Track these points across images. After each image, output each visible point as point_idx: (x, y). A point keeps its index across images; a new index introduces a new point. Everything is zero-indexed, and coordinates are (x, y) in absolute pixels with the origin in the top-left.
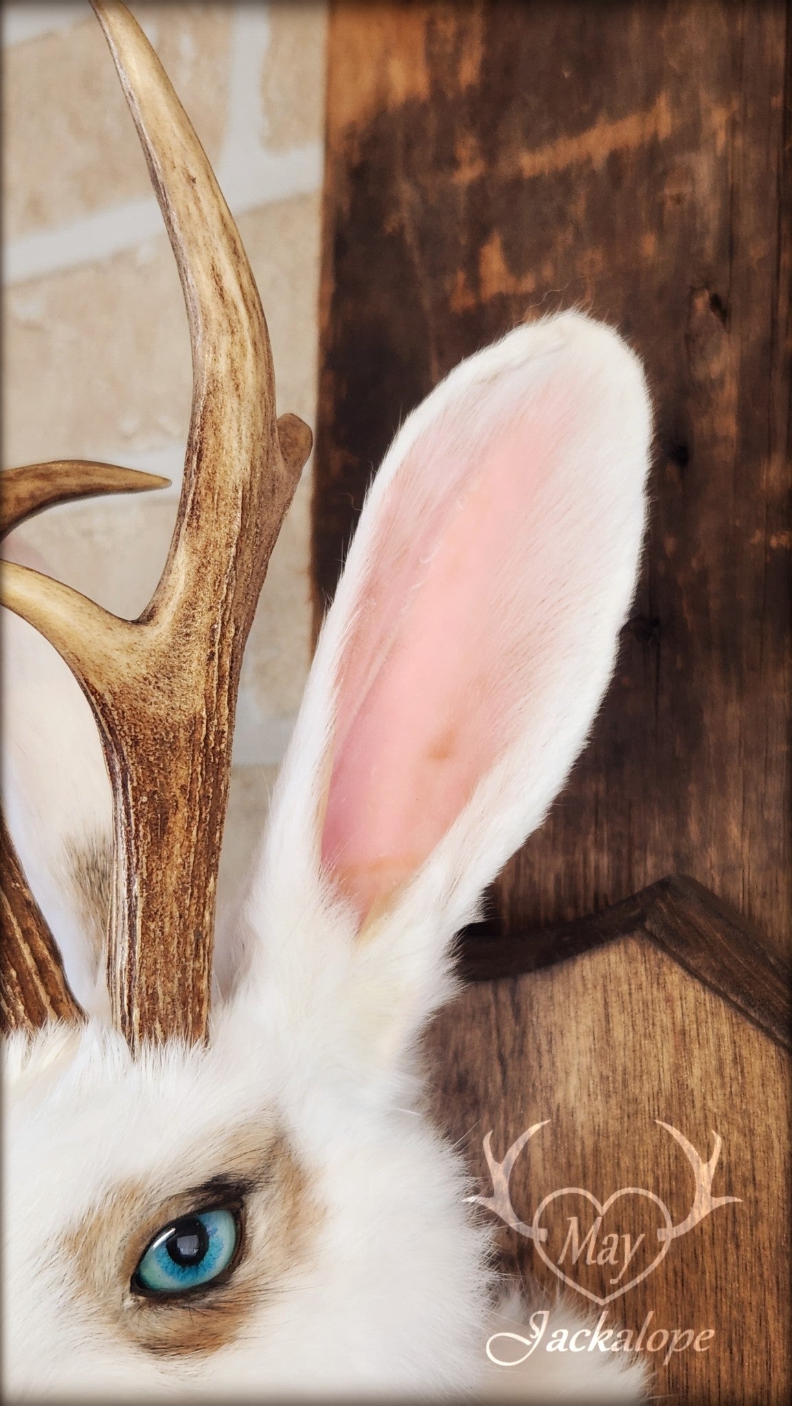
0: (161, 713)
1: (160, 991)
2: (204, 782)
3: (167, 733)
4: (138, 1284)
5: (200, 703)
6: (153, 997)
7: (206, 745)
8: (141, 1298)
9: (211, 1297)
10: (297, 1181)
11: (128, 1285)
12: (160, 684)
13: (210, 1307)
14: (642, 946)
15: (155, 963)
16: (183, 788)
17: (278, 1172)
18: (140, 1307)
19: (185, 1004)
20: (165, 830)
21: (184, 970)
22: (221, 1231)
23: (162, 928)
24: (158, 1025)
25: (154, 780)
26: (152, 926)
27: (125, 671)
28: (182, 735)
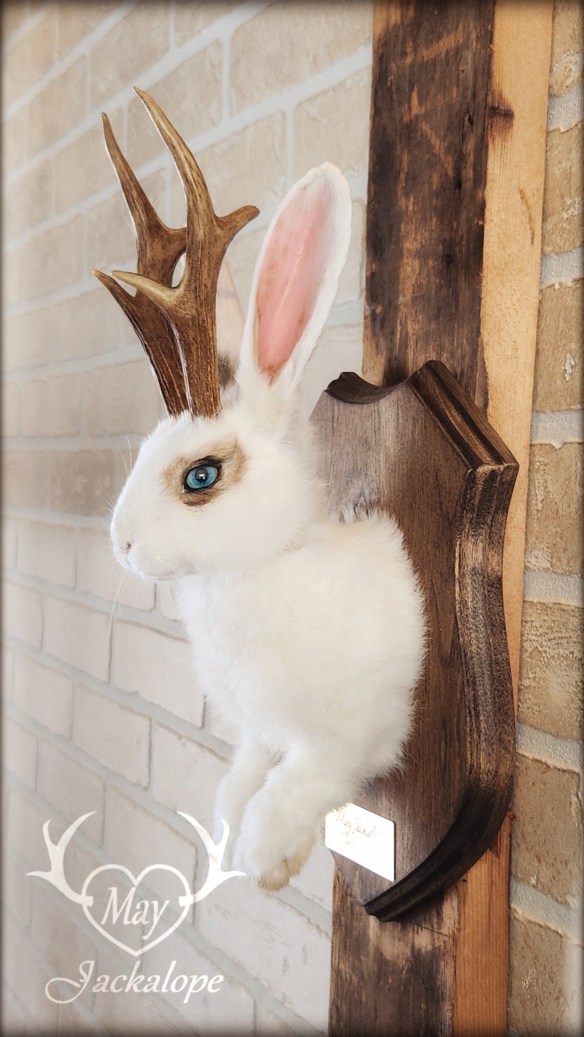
0: (183, 316)
1: (197, 402)
2: (200, 336)
3: (186, 322)
4: (186, 486)
5: (194, 312)
6: (195, 404)
7: (199, 325)
8: (187, 491)
9: (206, 491)
10: (242, 460)
11: (183, 487)
12: (181, 307)
13: (205, 494)
14: (406, 387)
15: (194, 393)
16: (194, 339)
17: (236, 456)
18: (186, 493)
19: (206, 406)
20: (191, 352)
21: (203, 395)
22: (212, 472)
23: (194, 382)
24: (198, 412)
25: (184, 337)
26: (192, 382)
27: (169, 303)
28: (190, 322)
